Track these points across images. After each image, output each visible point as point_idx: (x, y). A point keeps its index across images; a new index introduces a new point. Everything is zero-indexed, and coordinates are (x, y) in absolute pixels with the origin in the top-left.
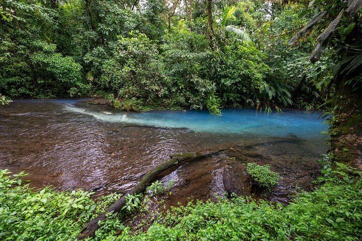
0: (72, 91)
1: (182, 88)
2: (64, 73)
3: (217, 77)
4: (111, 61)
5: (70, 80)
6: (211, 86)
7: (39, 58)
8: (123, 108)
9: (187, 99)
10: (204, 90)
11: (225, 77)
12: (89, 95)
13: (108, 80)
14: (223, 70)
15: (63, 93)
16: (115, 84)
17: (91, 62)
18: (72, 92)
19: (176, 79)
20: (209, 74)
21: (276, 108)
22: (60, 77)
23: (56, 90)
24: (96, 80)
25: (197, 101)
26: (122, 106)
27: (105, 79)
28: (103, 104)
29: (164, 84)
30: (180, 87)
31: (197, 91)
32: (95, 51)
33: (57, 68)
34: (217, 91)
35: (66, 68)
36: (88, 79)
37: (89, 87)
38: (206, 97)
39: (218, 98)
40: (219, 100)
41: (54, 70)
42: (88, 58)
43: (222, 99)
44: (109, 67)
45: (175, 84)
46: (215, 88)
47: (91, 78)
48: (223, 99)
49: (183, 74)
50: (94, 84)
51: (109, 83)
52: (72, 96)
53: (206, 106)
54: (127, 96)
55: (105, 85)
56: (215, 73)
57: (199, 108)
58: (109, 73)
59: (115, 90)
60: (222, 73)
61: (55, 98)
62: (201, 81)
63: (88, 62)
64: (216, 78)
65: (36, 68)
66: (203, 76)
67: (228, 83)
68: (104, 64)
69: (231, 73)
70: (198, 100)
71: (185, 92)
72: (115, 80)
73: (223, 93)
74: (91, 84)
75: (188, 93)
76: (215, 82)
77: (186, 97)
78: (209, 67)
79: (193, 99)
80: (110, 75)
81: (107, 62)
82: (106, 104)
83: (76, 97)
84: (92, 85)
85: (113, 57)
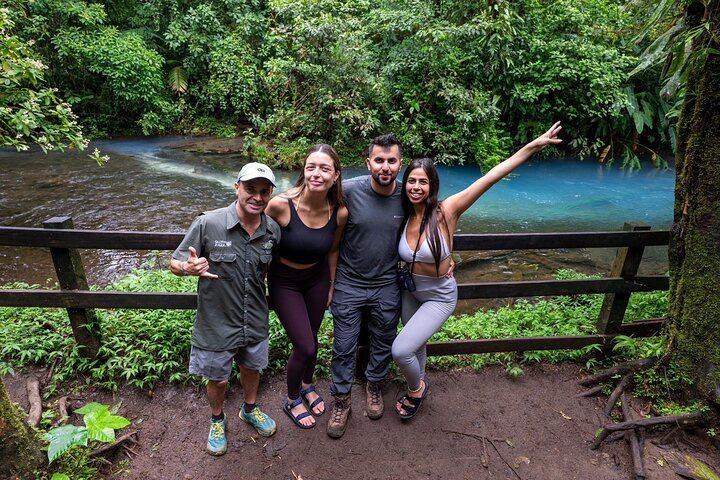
0: (147, 121)
1: (415, 111)
2: (129, 79)
3: (502, 82)
4: (232, 41)
5: (141, 93)
6: (487, 106)
7: (73, 45)
8: (278, 163)
9: (427, 140)
10: (468, 117)
11: (524, 80)
12: (178, 128)
13: (226, 91)
14: (518, 63)
15: (121, 126)
16: (242, 99)
17: (185, 45)
18: (147, 123)
19: (401, 89)
20: (483, 75)
21: (654, 157)
22: (121, 88)
23: (104, 117)
24: (195, 89)
25: (451, 144)
26: (276, 157)
27: (217, 86)
28: (223, 154)
29: (369, 102)
30: (412, 110)
31: (452, 119)
32: (192, 16)
33: (115, 67)
34: (503, 117)
35: (133, 67)
36: (174, 88)
37: (180, 107)
38: (473, 132)
39: (502, 135)
40: (505, 142)
41: (108, 71)
42: (175, 34)
43: (513, 136)
44: (227, 57)
45: (397, 101)
46: (497, 111)
47: (181, 86)
48: (517, 137)
49: (417, 76)
50: (191, 100)
51: (228, 97)
52: (146, 133)
53: (473, 154)
54: (284, 134)
55: (218, 104)
56: (499, 71)
57: (456, 162)
58: (227, 73)
59: (242, 115)
60: (516, 72)
61: (105, 138)
62: (462, 94)
63: (177, 44)
64: (500, 84)
65: (66, 66)
66: (467, 81)
67: (531, 94)
68: (214, 49)
69: (539, 71)
70: (455, 141)
71: (422, 121)
72: (241, 90)
73: (517, 121)
74: (183, 101)
75: (429, 124)
76: (497, 93)
77: (423, 134)
78: (485, 57)
79: (441, 138)
80: (230, 77)
81: (221, 42)
82: (230, 152)
83: (155, 135)
84: (187, 102)
85: (233, 29)
